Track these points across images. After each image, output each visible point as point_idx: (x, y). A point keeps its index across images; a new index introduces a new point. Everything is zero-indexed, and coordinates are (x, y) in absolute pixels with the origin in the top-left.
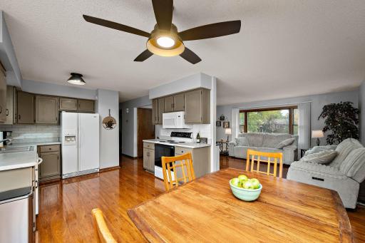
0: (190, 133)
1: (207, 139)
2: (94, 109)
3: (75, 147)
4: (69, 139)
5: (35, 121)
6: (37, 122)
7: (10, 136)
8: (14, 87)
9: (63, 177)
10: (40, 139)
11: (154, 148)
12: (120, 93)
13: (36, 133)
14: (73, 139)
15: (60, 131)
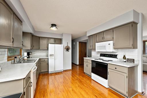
0: (116, 55)
1: (134, 60)
2: (61, 43)
3: (54, 59)
4: (51, 56)
5: (39, 48)
6: (40, 48)
7: (31, 54)
8: (31, 33)
9: (49, 73)
10: (42, 55)
11: (91, 62)
12: (72, 35)
13: (40, 53)
14: (53, 56)
15: (48, 53)
